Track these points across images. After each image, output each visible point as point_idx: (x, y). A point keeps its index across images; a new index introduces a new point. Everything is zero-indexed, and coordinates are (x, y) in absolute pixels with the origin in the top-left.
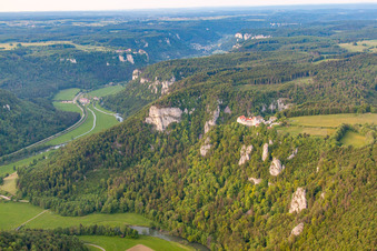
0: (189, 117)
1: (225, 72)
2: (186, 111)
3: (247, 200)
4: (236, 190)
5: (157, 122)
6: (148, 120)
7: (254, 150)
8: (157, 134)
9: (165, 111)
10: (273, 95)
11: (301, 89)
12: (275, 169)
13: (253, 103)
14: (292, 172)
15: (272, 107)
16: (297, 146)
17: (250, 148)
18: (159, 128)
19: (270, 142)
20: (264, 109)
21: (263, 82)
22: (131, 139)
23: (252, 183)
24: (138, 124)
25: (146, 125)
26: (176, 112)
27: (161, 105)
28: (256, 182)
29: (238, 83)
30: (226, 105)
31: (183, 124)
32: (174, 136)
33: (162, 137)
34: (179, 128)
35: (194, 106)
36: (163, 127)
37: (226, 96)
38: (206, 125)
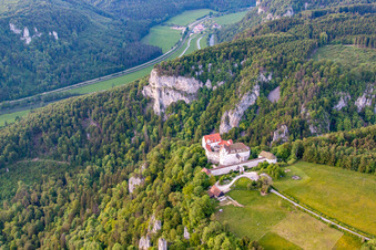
0: (209, 96)
2: (208, 84)
6: (147, 91)
9: (168, 82)
15: (361, 102)
17: (156, 227)
18: (156, 107)
20: (341, 104)
22: (108, 118)
24: (130, 94)
25: (141, 97)
29: (337, 40)
30: (276, 85)
31: (192, 108)
32: (171, 125)
33: (153, 124)
34: (184, 114)
35: (223, 78)
36: (161, 107)
37: (279, 66)
38: (224, 116)
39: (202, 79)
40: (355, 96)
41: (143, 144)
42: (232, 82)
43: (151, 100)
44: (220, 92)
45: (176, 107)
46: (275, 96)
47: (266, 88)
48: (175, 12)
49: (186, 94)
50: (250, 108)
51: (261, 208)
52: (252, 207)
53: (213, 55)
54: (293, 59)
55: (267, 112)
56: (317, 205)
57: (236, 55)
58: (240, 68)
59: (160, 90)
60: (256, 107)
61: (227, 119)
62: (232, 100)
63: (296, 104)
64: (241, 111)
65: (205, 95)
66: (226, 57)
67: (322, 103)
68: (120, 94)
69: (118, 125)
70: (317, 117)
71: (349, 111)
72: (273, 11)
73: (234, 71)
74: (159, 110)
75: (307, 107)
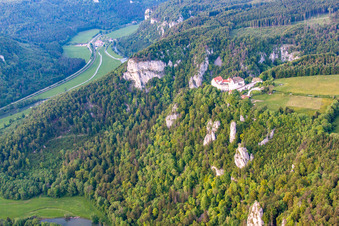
0: (173, 71)
1: (228, 12)
2: (170, 63)
3: (203, 200)
4: (195, 180)
5: (135, 77)
6: (127, 76)
7: (221, 127)
8: (135, 92)
9: (144, 65)
10: (275, 41)
11: (313, 32)
12: (241, 159)
13: (249, 53)
14: (262, 166)
15: (272, 57)
16: (273, 127)
17: (217, 125)
18: (138, 85)
19: (242, 119)
20: (262, 60)
21: (269, 23)
22: (104, 99)
23: (214, 174)
24: (114, 80)
25: (123, 81)
26: (157, 66)
27: (139, 58)
28: (219, 173)
29: (239, 25)
30: (217, 56)
31: (165, 80)
32: (154, 94)
33: (140, 96)
34: (160, 85)
35: (181, 58)
36: (142, 84)
37: (217, 44)
38: (191, 81)
39: (166, 61)
40: (268, 54)
41: (138, 111)
42: (187, 58)
43: (131, 82)
44: (180, 67)
45: (153, 82)
46: (219, 62)
47: (212, 59)
49: (157, 72)
50: (206, 72)
51: (274, 99)
52: (269, 100)
53: (168, 44)
55: (219, 72)
57: (183, 42)
58: (188, 50)
59: (139, 73)
60: (208, 70)
61: (194, 82)
62: (192, 70)
63: (237, 63)
64: (202, 75)
65: (170, 71)
67: (252, 60)
70: (252, 69)
71: (268, 63)
73: (184, 52)
74: (140, 87)
75: (244, 64)
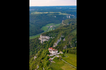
2: (51, 37)
6: (40, 39)
9: (44, 37)
13: (73, 39)
25: (38, 40)
26: (47, 37)
27: (43, 35)
30: (64, 38)
31: (48, 42)
32: (44, 45)
33: (41, 45)
35: (54, 36)
36: (42, 42)
37: (65, 34)
39: (50, 37)
41: (38, 49)
42: (56, 37)
43: (40, 41)
44: (54, 39)
45: (45, 42)
46: (64, 40)
47: (63, 38)
48: (47, 24)
49: (47, 39)
50: (59, 42)
51: (59, 63)
52: (57, 63)
53: (52, 32)
54: (68, 33)
55: (63, 43)
56: (70, 63)
57: (57, 32)
58: (58, 34)
59: (42, 39)
60: (61, 42)
61: (55, 44)
62: (56, 40)
63: (68, 41)
64: (58, 43)
65: (51, 40)
66: (55, 32)
67: (73, 41)
68: (34, 39)
69: (34, 45)
70: (72, 44)
72: (65, 24)
73: (56, 35)
75: (70, 42)
